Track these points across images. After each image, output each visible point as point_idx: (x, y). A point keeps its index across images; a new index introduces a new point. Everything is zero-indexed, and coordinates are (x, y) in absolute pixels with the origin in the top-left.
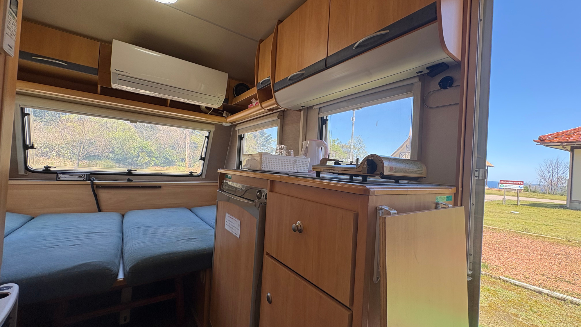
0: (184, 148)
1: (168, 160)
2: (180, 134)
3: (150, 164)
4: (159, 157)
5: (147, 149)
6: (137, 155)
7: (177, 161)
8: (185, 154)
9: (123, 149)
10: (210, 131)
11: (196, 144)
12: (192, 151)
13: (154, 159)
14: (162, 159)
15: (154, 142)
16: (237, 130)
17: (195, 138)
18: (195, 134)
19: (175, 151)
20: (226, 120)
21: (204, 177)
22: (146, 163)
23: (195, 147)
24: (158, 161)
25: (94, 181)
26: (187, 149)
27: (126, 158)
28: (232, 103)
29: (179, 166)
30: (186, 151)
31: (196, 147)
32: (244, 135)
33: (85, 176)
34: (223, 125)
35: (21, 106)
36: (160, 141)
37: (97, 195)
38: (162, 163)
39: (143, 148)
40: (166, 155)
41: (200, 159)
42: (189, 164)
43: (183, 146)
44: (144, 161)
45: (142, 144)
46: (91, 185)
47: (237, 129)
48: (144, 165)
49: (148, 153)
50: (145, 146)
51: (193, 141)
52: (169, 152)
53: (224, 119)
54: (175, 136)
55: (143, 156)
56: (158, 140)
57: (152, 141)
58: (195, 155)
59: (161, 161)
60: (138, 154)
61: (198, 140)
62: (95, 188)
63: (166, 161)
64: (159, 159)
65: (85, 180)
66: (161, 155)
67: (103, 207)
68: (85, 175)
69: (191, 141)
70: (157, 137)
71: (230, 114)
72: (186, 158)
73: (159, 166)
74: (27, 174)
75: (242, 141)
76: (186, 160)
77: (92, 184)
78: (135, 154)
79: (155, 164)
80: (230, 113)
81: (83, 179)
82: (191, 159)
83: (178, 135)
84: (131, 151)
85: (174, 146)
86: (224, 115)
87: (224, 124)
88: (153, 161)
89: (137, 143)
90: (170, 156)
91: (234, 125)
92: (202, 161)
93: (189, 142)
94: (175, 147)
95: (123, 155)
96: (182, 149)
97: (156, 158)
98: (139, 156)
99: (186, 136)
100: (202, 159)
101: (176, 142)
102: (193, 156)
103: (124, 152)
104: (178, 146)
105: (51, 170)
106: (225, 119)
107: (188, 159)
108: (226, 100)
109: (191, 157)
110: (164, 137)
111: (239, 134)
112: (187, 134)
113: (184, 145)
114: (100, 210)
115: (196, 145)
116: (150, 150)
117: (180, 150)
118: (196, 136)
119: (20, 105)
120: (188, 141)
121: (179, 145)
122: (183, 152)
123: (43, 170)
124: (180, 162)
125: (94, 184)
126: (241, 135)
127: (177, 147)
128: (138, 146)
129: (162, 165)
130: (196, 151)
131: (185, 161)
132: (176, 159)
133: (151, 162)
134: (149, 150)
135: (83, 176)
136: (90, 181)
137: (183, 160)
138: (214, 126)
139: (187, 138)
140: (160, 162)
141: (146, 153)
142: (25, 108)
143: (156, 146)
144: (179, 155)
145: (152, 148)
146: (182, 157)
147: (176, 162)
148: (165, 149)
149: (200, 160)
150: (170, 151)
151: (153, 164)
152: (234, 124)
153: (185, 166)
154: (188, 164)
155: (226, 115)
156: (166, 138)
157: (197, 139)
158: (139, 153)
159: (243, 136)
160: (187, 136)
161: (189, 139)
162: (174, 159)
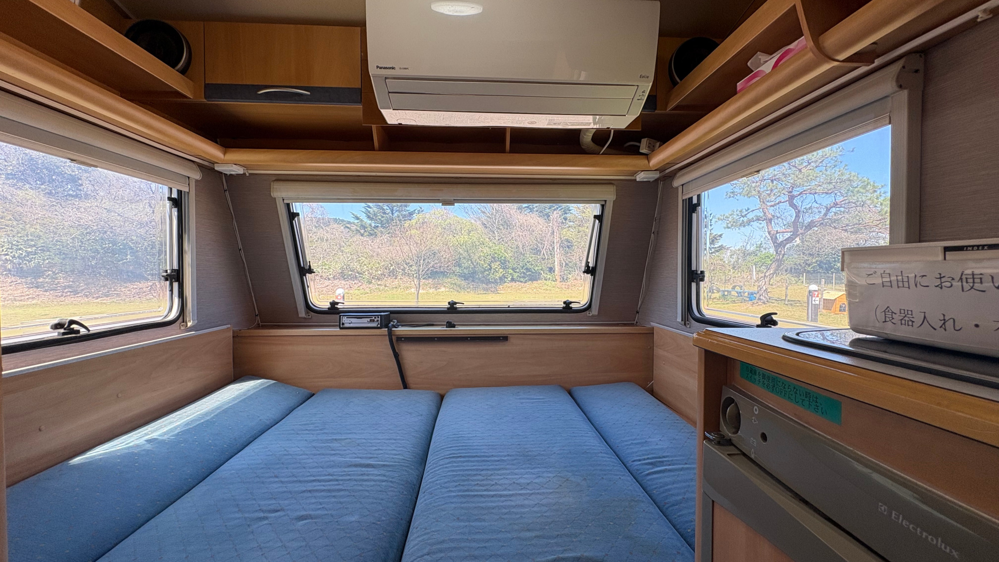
0: (551, 250)
1: (530, 271)
2: (544, 228)
3: (506, 279)
4: (518, 268)
5: (501, 258)
6: (488, 267)
7: (542, 272)
8: (554, 260)
9: (471, 260)
10: (606, 201)
11: (570, 242)
12: (564, 255)
13: (511, 271)
14: (522, 271)
15: (509, 246)
16: (677, 188)
17: (567, 232)
18: (567, 226)
19: (539, 257)
20: (649, 162)
21: (596, 313)
22: (500, 278)
23: (568, 247)
24: (517, 274)
25: (393, 329)
26: (556, 251)
27: (475, 272)
28: (669, 105)
29: (546, 280)
30: (556, 255)
31: (570, 247)
32: (699, 197)
33: (379, 319)
34: (637, 180)
35: (286, 201)
36: (516, 243)
37: (399, 356)
38: (520, 277)
39: (496, 255)
40: (526, 265)
41: (584, 272)
42: (561, 275)
43: (551, 248)
44: (498, 275)
45: (494, 250)
46: (388, 336)
47: (677, 183)
48: (499, 281)
49: (502, 263)
50: (498, 252)
51: (564, 238)
52: (530, 258)
53: (640, 162)
54: (537, 233)
55: (496, 268)
56: (515, 242)
57: (507, 245)
58: (569, 260)
59: (521, 274)
60: (489, 265)
61: (571, 235)
62: (396, 342)
63: (528, 274)
64: (518, 270)
65: (379, 326)
66: (519, 265)
67: (410, 380)
68: (379, 317)
69: (561, 239)
70: (513, 238)
71: (658, 144)
72: (556, 266)
73: (518, 281)
74: (310, 317)
75: (694, 215)
76: (556, 269)
77: (390, 334)
78: (486, 265)
79: (512, 279)
80: (658, 140)
81: (376, 326)
82: (564, 268)
83: (542, 231)
84: (481, 262)
85: (536, 249)
86: (641, 151)
87: (640, 177)
88: (509, 275)
89: (487, 248)
90: (532, 265)
91: (667, 175)
92: (589, 275)
93: (558, 239)
94: (538, 251)
95: (472, 268)
96: (549, 253)
97: (513, 269)
98: (491, 268)
99: (553, 231)
100: (590, 271)
101: (539, 243)
102: (567, 262)
103: (473, 264)
104: (543, 249)
105: (339, 307)
106: (647, 162)
107: (559, 267)
108: (651, 102)
109: (563, 264)
110: (522, 236)
111: (684, 198)
112: (555, 228)
113: (552, 245)
114: (405, 386)
115: (569, 244)
116: (505, 258)
117: (546, 255)
118: (570, 228)
119: (283, 200)
120: (556, 239)
121: (544, 247)
122: (550, 257)
123: (328, 308)
124: (547, 274)
125: (393, 334)
126: (691, 199)
127: (541, 250)
128: (489, 253)
129: (522, 280)
130: (571, 253)
131: (554, 272)
132: (541, 270)
133: (507, 276)
134: (503, 258)
135: (376, 320)
136: (387, 329)
137: (551, 270)
138: (615, 187)
139: (555, 234)
140: (518, 276)
141: (499, 263)
142: (293, 204)
143: (512, 251)
144: (545, 263)
145: (506, 254)
146: (549, 266)
147: (541, 274)
148: (524, 254)
149: (585, 274)
150: (532, 257)
151: (509, 279)
152: (667, 171)
153: (554, 279)
154: (560, 277)
155: (649, 147)
156: (525, 237)
157: (571, 233)
158: (490, 263)
159: (695, 201)
160: (556, 230)
161: (558, 235)
162: (538, 269)
